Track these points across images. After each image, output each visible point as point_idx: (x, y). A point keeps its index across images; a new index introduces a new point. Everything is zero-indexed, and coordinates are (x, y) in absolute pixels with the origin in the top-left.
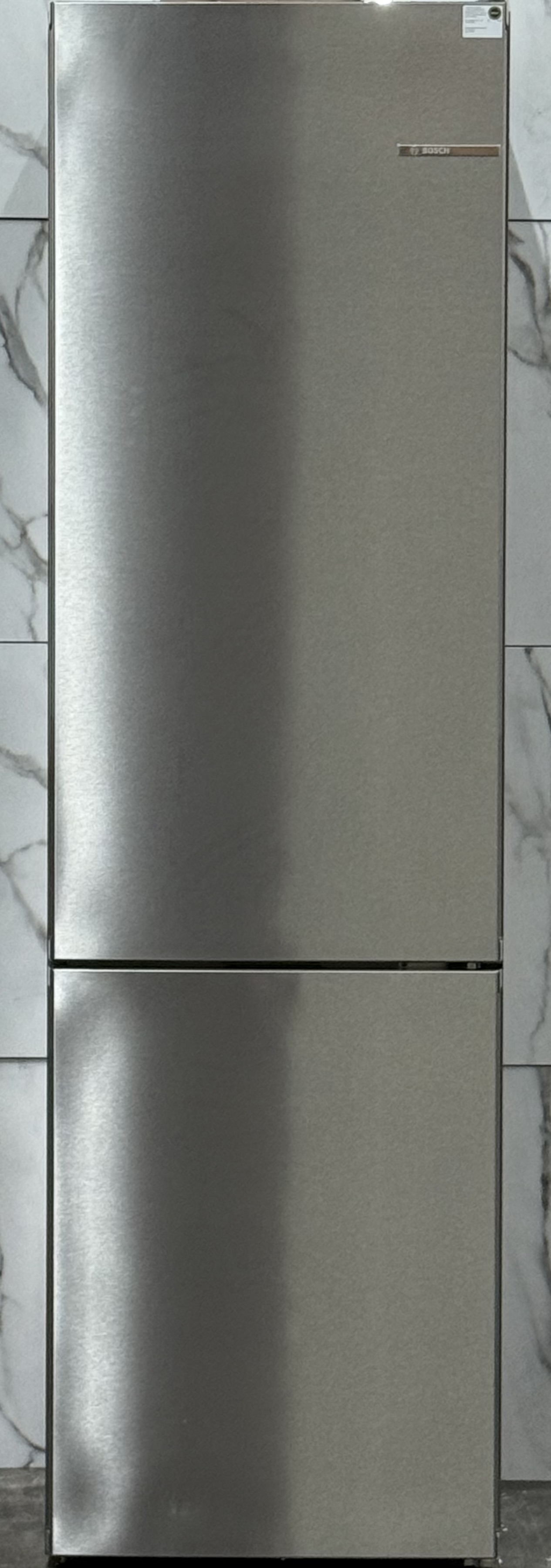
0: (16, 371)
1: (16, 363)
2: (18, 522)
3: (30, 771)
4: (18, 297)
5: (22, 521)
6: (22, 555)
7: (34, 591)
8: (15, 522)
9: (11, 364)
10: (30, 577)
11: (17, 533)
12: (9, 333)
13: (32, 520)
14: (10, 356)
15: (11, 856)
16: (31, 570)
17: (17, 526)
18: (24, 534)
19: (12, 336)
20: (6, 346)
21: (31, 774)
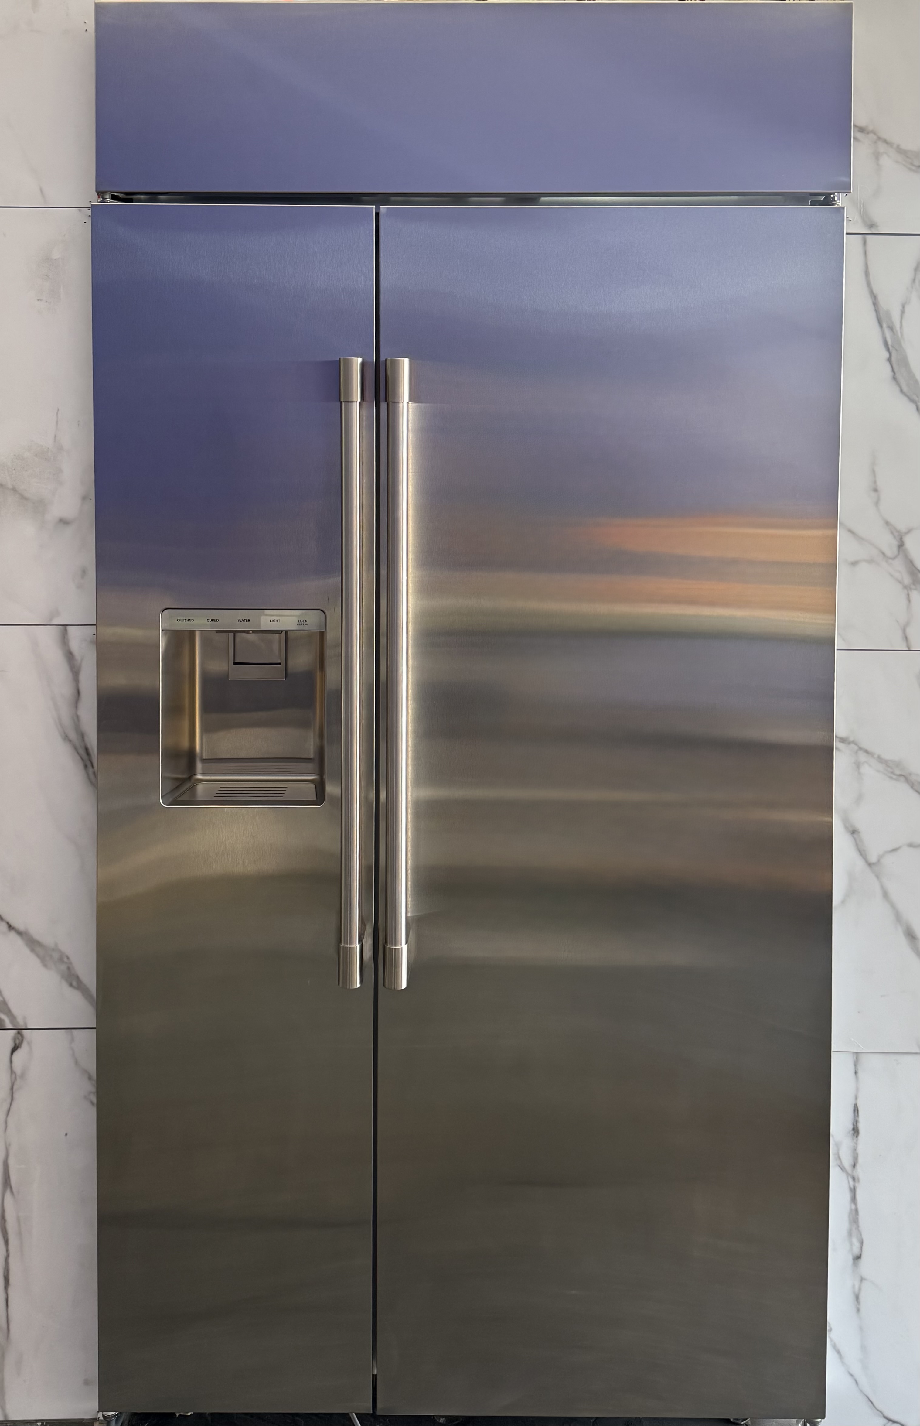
0: (898, 384)
1: (898, 375)
2: (896, 534)
3: (901, 775)
4: (903, 312)
5: (899, 532)
6: (899, 565)
7: (909, 601)
8: (892, 533)
9: (894, 378)
10: (905, 587)
11: (895, 543)
12: (893, 347)
13: (909, 531)
14: (893, 371)
15: (880, 858)
16: (907, 580)
17: (895, 537)
18: (901, 545)
19: (896, 350)
20: (889, 360)
21: (902, 779)
